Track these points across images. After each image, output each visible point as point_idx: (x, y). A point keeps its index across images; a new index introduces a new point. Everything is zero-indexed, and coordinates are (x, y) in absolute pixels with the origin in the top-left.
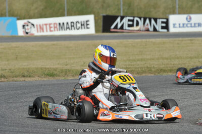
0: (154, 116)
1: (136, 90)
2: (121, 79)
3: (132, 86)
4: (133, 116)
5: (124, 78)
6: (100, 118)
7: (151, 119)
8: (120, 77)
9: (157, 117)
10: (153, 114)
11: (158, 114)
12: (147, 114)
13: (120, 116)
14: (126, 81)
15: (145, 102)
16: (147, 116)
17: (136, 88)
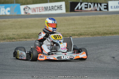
0: (68, 57)
1: (61, 43)
2: (54, 37)
3: (59, 41)
4: (56, 57)
5: (56, 37)
6: (39, 59)
7: (66, 59)
8: (54, 36)
9: (70, 58)
10: (67, 56)
11: (70, 56)
12: (63, 56)
13: (49, 57)
14: (57, 38)
15: (64, 50)
16: (63, 57)
17: (61, 42)
